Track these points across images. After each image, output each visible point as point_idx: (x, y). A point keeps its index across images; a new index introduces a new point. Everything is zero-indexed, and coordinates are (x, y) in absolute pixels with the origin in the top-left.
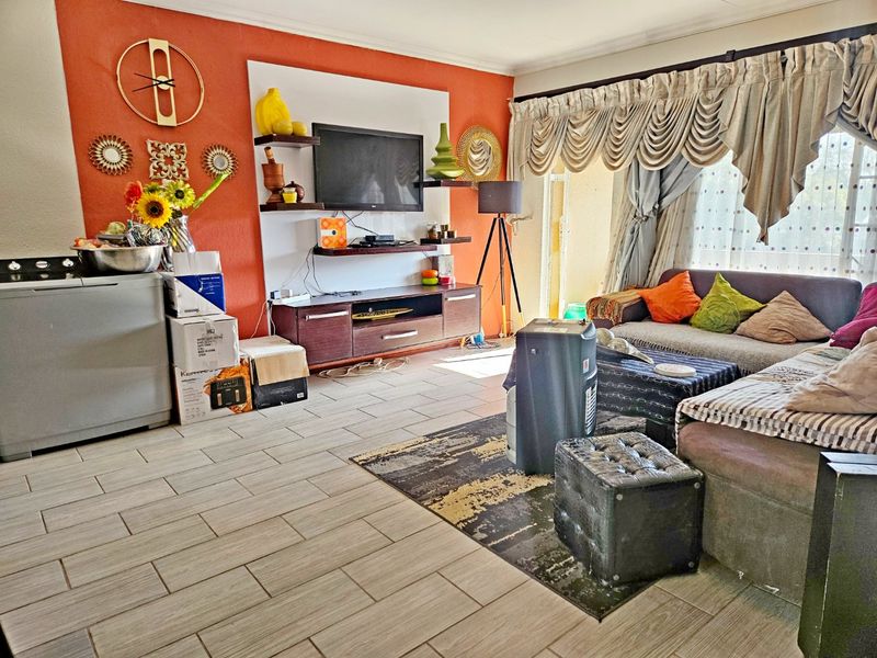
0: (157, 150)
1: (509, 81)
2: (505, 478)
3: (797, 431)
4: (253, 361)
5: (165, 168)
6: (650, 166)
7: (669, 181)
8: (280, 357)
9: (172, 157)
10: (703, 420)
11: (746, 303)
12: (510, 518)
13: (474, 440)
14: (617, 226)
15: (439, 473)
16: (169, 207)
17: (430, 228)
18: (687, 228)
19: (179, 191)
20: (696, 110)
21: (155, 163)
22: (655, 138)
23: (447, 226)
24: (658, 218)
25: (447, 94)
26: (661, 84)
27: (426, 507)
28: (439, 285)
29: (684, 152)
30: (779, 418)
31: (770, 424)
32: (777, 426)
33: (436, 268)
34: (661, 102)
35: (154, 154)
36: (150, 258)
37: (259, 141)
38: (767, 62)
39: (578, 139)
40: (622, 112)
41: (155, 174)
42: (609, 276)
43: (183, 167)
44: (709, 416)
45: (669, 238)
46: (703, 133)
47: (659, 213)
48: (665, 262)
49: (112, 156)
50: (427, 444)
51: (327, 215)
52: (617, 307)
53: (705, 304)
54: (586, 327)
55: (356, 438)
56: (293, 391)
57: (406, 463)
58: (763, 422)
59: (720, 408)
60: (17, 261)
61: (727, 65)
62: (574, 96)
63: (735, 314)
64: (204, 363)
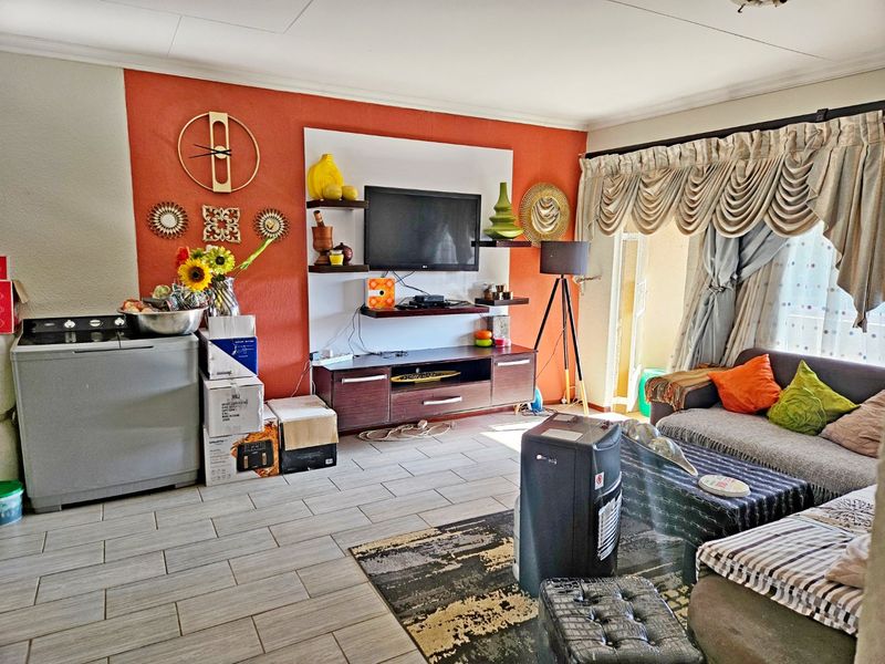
0: (212, 214)
1: (581, 136)
2: (505, 598)
3: (836, 613)
4: (281, 425)
5: (217, 231)
6: (728, 234)
7: (749, 250)
8: (309, 422)
9: (225, 221)
10: (724, 575)
11: (834, 401)
12: (491, 658)
13: (488, 539)
14: (691, 295)
15: (435, 582)
16: (209, 273)
17: (486, 287)
18: (771, 304)
19: (219, 257)
20: (781, 173)
21: (208, 228)
22: (733, 203)
23: (502, 287)
24: (738, 290)
25: (511, 152)
26: (742, 144)
27: (405, 627)
28: (492, 346)
29: (767, 219)
30: (815, 592)
31: (804, 597)
32: (812, 601)
33: (490, 329)
34: (742, 163)
35: (208, 219)
36: (188, 321)
37: (311, 205)
38: (865, 122)
39: (651, 199)
40: (699, 173)
41: (208, 237)
42: (679, 350)
43: (236, 230)
44: (732, 570)
45: (750, 313)
46: (790, 199)
47: (738, 285)
48: (745, 339)
49: (169, 221)
50: (435, 539)
51: (377, 275)
52: (678, 391)
53: (785, 395)
54: (607, 431)
55: (366, 522)
56: (322, 457)
57: (404, 563)
58: (795, 592)
59: (747, 564)
60: (72, 319)
61: (818, 126)
62: (647, 154)
63: (820, 412)
64: (228, 427)
